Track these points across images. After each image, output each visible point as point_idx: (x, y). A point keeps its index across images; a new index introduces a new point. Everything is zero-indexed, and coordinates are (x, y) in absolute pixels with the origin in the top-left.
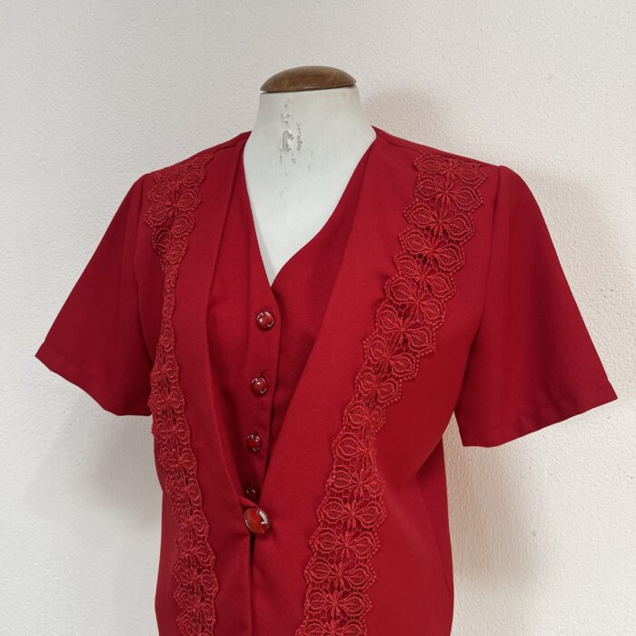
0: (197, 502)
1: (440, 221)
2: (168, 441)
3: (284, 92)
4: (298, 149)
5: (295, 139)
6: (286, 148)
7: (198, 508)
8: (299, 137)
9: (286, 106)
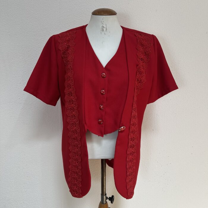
0: (78, 123)
1: (144, 49)
2: (70, 109)
3: (102, 15)
4: (106, 31)
5: (105, 28)
6: (103, 30)
7: (78, 125)
8: (106, 28)
9: (103, 19)
